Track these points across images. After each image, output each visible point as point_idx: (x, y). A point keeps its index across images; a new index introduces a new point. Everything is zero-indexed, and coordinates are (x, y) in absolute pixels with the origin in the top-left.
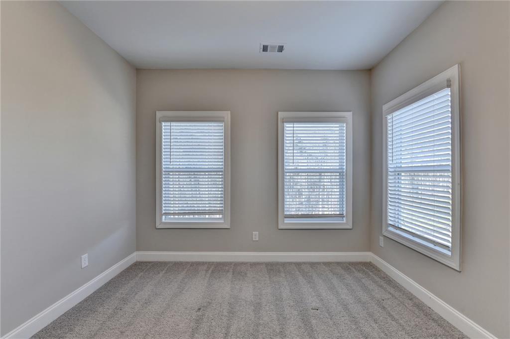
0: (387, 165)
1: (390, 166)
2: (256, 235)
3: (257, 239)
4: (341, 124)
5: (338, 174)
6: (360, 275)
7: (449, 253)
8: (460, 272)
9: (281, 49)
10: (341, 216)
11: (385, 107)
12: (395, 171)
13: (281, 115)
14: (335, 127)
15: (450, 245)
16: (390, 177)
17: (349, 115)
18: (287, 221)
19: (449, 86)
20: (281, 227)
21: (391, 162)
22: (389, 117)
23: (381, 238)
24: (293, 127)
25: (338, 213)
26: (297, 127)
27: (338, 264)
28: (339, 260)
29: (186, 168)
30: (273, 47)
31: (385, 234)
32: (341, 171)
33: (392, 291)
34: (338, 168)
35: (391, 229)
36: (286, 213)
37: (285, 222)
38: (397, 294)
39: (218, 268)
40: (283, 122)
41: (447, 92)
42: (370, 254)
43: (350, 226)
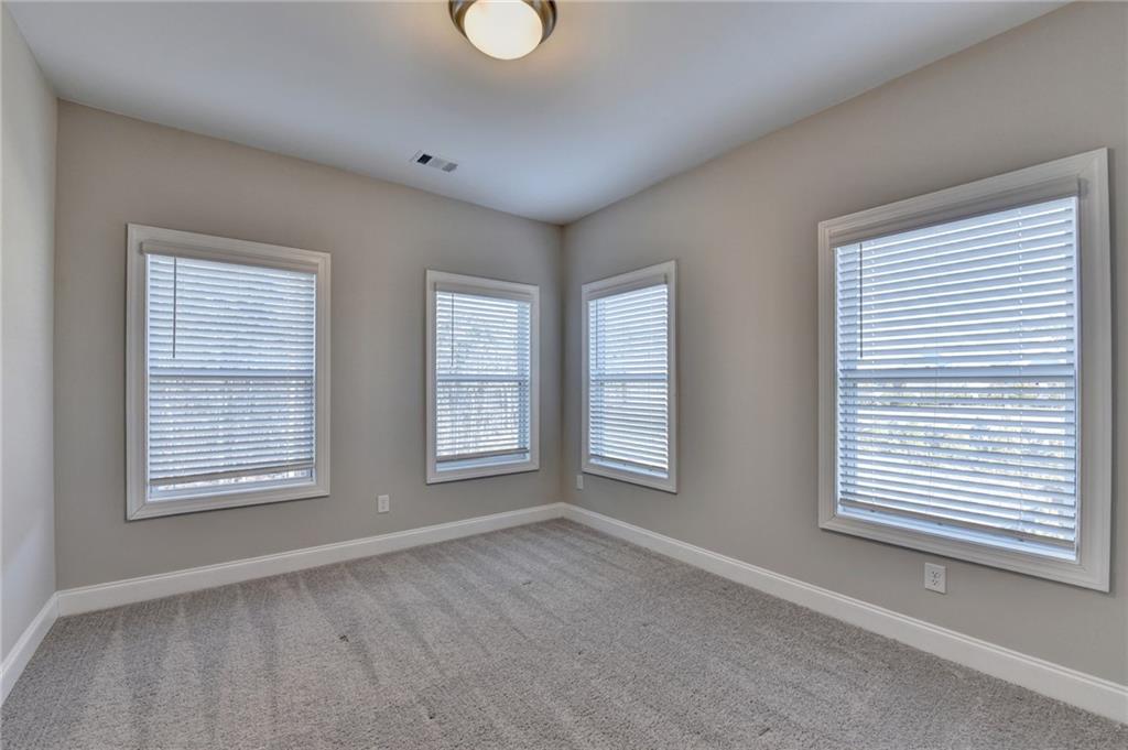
0: (588, 371)
1: (591, 372)
2: (384, 503)
3: (387, 509)
4: (522, 304)
5: (517, 384)
6: (559, 534)
7: (665, 476)
8: (675, 494)
9: (451, 167)
10: (522, 451)
11: (586, 289)
12: (597, 380)
13: (432, 276)
14: (512, 307)
15: (666, 466)
16: (591, 389)
17: (534, 290)
18: (441, 468)
19: (666, 283)
20: (431, 479)
21: (594, 368)
22: (592, 303)
23: (580, 478)
24: (453, 301)
25: (516, 447)
26: (457, 301)
27: (523, 527)
28: (526, 521)
29: (221, 369)
30: (439, 162)
31: (586, 470)
32: (521, 378)
33: (604, 542)
34: (515, 373)
35: (593, 461)
36: (439, 454)
37: (438, 470)
38: (610, 544)
39: (316, 579)
40: (435, 290)
41: (664, 289)
42: (562, 505)
43: (536, 467)
